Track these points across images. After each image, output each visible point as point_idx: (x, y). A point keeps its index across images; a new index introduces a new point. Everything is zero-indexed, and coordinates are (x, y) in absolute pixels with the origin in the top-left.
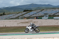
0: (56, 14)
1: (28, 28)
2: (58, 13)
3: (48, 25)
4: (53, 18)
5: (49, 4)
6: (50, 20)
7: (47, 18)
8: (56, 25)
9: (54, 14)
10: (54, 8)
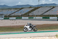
0: (12, 15)
1: (26, 27)
2: (13, 13)
3: (4, 26)
4: (9, 19)
5: (5, 5)
6: (6, 21)
7: (3, 18)
8: (12, 25)
9: (10, 15)
10: (10, 8)
